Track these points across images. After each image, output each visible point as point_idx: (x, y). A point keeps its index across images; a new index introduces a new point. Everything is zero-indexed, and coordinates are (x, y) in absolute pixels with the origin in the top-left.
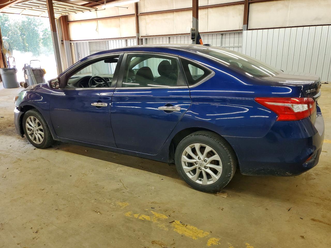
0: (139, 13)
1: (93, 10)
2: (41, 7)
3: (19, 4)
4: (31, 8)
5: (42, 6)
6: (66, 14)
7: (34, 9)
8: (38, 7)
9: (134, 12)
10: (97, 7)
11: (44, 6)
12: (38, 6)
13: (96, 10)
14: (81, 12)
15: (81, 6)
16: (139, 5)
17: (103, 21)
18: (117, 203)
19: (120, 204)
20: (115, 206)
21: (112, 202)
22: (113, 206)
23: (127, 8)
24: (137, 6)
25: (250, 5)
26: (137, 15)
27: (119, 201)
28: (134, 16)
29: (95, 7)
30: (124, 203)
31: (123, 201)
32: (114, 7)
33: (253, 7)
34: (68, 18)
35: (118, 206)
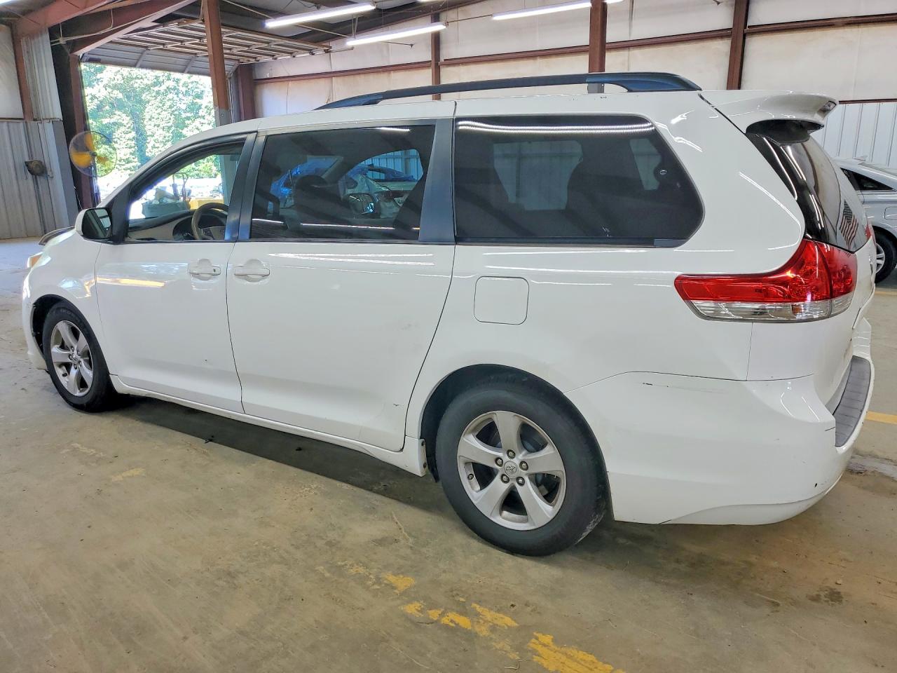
0: (442, 59)
1: (319, 50)
2: (187, 44)
3: (134, 36)
4: (161, 47)
6: (250, 59)
7: (169, 47)
8: (178, 44)
9: (427, 56)
10: (331, 44)
11: (196, 42)
12: (181, 42)
13: (327, 51)
14: (289, 56)
15: (287, 42)
16: (443, 38)
17: (346, 78)
18: (382, 575)
19: (392, 579)
20: (380, 584)
21: (370, 574)
22: (373, 585)
23: (412, 45)
24: (436, 39)
25: (748, 39)
26: (437, 64)
27: (390, 572)
28: (428, 67)
29: (327, 44)
30: (401, 576)
31: (400, 571)
32: (378, 44)
33: (755, 46)
34: (256, 69)
35: (386, 585)
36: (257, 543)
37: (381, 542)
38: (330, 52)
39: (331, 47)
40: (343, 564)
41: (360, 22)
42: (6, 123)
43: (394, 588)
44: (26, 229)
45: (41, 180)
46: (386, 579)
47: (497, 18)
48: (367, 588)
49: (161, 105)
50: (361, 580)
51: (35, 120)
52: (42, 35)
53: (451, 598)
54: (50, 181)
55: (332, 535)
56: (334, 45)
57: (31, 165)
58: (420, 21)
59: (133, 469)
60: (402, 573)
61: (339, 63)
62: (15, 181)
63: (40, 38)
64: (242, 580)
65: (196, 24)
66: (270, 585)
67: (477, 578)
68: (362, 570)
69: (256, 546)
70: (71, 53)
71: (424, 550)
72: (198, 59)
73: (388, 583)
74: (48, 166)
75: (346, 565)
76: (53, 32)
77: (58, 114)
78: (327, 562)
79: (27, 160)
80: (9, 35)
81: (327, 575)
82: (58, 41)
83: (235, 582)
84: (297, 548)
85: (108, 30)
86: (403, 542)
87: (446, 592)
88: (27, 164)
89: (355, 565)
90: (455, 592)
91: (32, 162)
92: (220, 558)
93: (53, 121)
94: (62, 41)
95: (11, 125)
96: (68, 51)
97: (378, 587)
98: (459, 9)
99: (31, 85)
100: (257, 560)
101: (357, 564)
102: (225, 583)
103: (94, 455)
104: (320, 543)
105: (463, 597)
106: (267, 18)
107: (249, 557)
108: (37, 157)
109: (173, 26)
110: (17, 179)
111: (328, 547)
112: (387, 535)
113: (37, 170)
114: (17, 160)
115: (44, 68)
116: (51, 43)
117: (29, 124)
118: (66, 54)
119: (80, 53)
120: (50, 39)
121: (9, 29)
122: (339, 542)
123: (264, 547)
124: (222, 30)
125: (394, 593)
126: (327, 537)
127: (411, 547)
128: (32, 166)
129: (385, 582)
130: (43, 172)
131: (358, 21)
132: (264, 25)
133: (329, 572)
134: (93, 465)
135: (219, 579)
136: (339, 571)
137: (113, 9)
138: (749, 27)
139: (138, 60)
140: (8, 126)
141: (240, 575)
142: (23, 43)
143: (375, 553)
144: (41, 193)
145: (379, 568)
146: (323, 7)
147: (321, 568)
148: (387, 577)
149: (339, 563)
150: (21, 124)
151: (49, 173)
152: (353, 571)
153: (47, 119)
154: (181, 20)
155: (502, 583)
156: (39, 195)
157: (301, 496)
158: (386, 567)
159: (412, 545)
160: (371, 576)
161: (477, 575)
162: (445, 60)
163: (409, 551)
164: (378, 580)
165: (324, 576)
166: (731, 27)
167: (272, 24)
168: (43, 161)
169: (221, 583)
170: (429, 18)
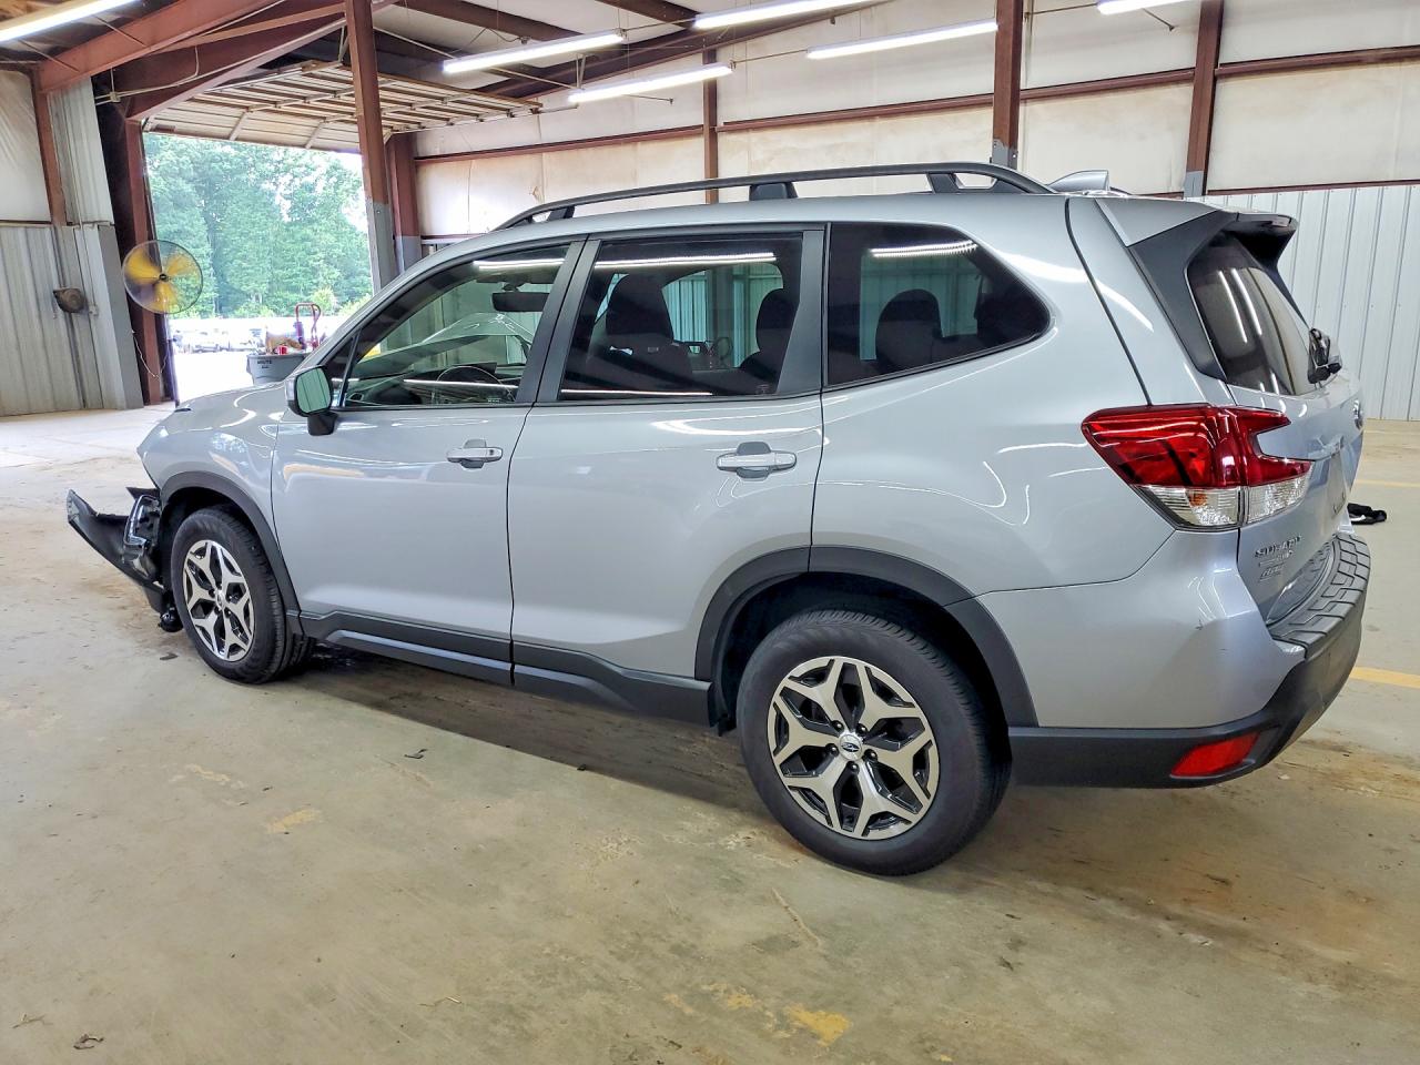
0: (720, 123)
1: (522, 110)
2: (313, 102)
3: (229, 89)
4: (272, 107)
5: (319, 96)
6: (412, 126)
7: (284, 108)
8: (300, 102)
9: (697, 117)
10: (542, 99)
11: (327, 98)
12: (304, 98)
13: (535, 112)
14: (473, 120)
15: (475, 97)
16: (721, 90)
17: (566, 154)
18: (787, 1010)
19: (807, 1018)
20: (788, 1028)
21: (765, 1009)
22: (775, 1030)
23: (671, 101)
24: (711, 92)
25: (1220, 85)
26: (711, 130)
27: (801, 1004)
28: (699, 134)
29: (535, 100)
30: (823, 1013)
31: (818, 1002)
32: (616, 101)
33: (1231, 94)
34: (419, 142)
35: (801, 1030)
36: (547, 950)
37: (770, 945)
38: (539, 112)
39: (541, 105)
40: (711, 988)
41: (589, 66)
42: (22, 229)
43: (815, 1036)
44: (54, 398)
45: (78, 319)
46: (797, 1019)
47: (815, 55)
48: (766, 1036)
49: (251, 202)
50: (753, 1020)
51: (69, 224)
52: (80, 89)
53: (925, 1055)
54: (92, 320)
55: (679, 934)
56: (546, 100)
57: (62, 296)
58: (684, 61)
59: (299, 810)
60: (823, 1007)
61: (552, 130)
62: (36, 321)
63: (78, 92)
64: (536, 1023)
65: (331, 70)
66: (590, 1033)
67: (960, 1014)
68: (747, 1001)
69: (548, 955)
70: (128, 116)
71: (850, 961)
72: (327, 125)
73: (800, 1025)
74: (90, 298)
75: (716, 991)
76: (100, 83)
77: (106, 213)
78: (682, 986)
79: (56, 287)
80: (29, 87)
81: (689, 1011)
82: (109, 98)
83: (526, 1027)
84: (622, 959)
85: (188, 80)
86: (807, 945)
87: (912, 1043)
88: (56, 294)
89: (734, 991)
90: (928, 1044)
91: (64, 291)
92: (488, 980)
93: (99, 224)
94: (114, 97)
95: (30, 231)
96: (123, 114)
97: (788, 1036)
98: (749, 42)
99: (63, 169)
100: (554, 984)
101: (737, 989)
102: (507, 1030)
103: (228, 785)
104: (661, 949)
105: (945, 1053)
106: (446, 58)
107: (539, 977)
108: (72, 283)
109: (293, 74)
110: (40, 317)
111: (677, 957)
112: (775, 933)
113: (72, 304)
114: (40, 290)
115: (85, 141)
116: (96, 101)
117: (59, 230)
118: (121, 119)
119: (141, 118)
120: (95, 95)
121: (28, 80)
122: (693, 946)
123: (563, 958)
124: (380, 79)
125: (819, 1046)
126: (670, 936)
127: (825, 956)
128: (66, 297)
129: (796, 1023)
130: (81, 308)
131: (586, 63)
132: (441, 69)
133: (691, 1004)
134: (229, 803)
135: (495, 1022)
136: (705, 1001)
137: (198, 46)
138: (1221, 65)
139: (234, 128)
140: (27, 235)
141: (532, 1014)
142: (50, 102)
143: (764, 968)
144: (78, 340)
145: (778, 998)
146: (531, 41)
147: (674, 998)
148: (797, 1014)
149: (705, 988)
150: (47, 231)
151: (92, 308)
152: (732, 1003)
153: (88, 223)
154: (304, 63)
155: (1008, 1025)
156: (75, 343)
157: (606, 859)
158: (791, 994)
159: (825, 952)
160: (768, 1013)
161: (960, 1010)
162: (725, 123)
163: (823, 964)
164: (784, 1022)
165: (683, 1014)
166: (1194, 65)
167: (452, 67)
168: (81, 289)
169: (500, 1029)
170: (700, 57)
